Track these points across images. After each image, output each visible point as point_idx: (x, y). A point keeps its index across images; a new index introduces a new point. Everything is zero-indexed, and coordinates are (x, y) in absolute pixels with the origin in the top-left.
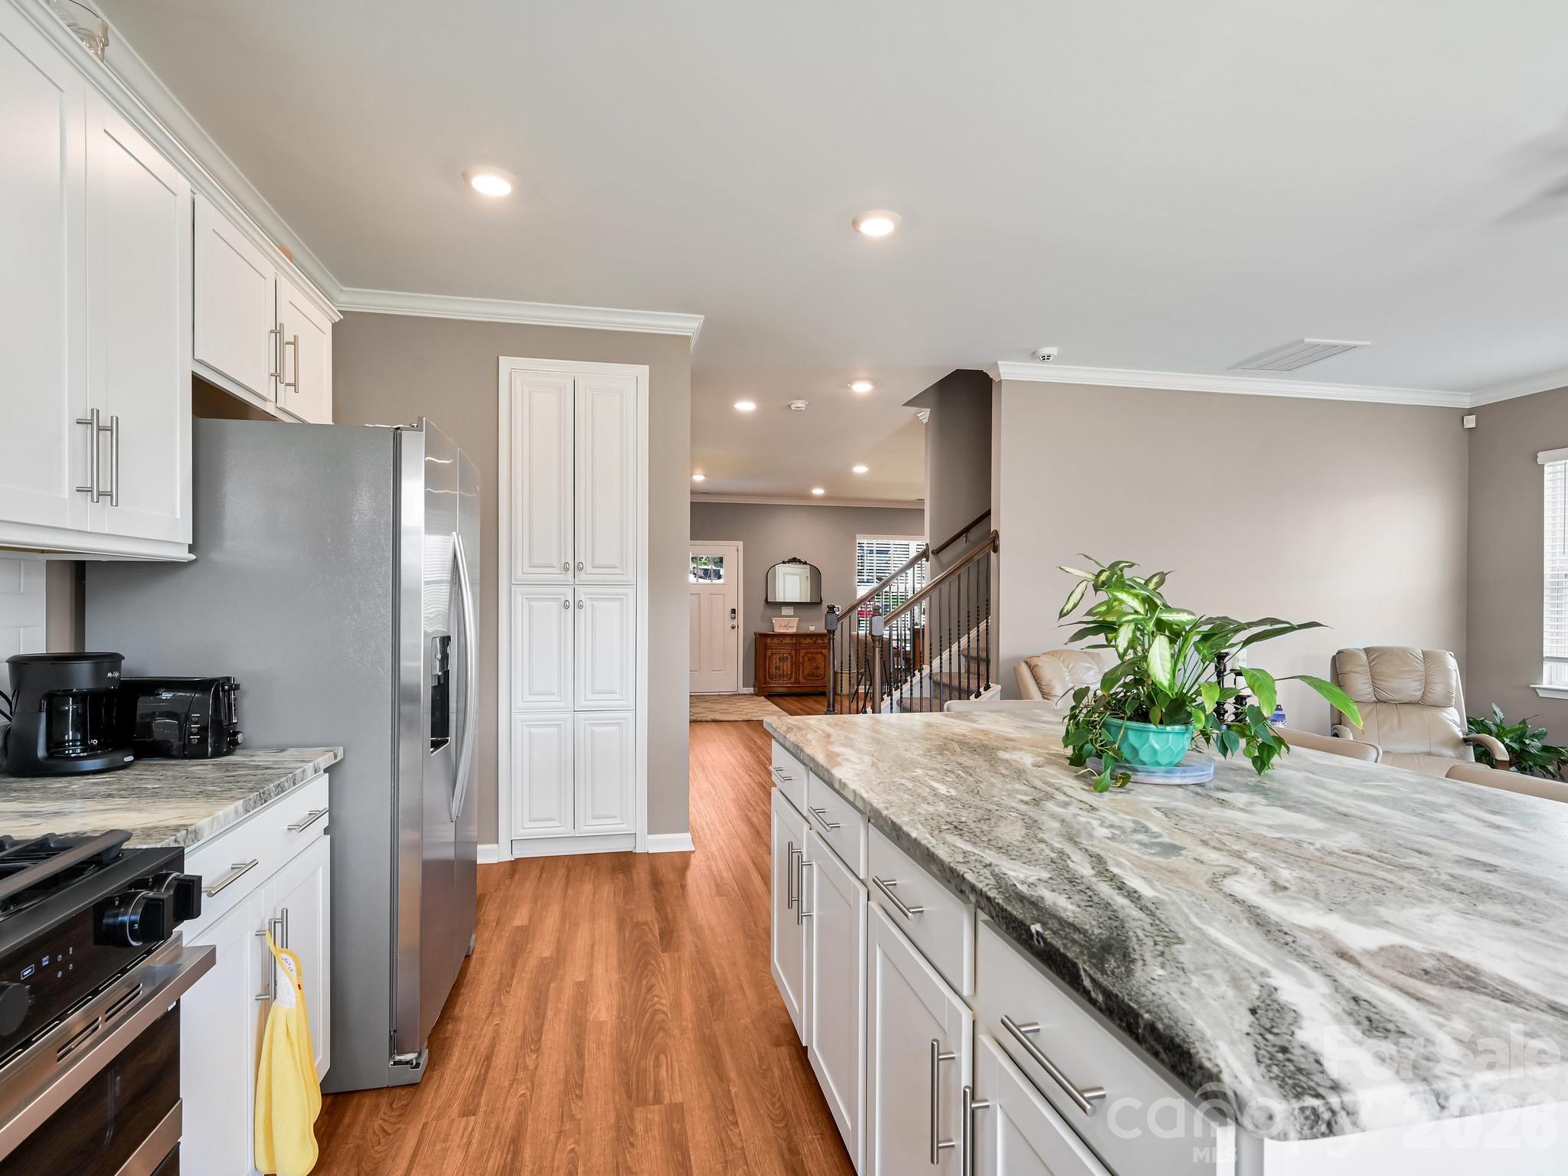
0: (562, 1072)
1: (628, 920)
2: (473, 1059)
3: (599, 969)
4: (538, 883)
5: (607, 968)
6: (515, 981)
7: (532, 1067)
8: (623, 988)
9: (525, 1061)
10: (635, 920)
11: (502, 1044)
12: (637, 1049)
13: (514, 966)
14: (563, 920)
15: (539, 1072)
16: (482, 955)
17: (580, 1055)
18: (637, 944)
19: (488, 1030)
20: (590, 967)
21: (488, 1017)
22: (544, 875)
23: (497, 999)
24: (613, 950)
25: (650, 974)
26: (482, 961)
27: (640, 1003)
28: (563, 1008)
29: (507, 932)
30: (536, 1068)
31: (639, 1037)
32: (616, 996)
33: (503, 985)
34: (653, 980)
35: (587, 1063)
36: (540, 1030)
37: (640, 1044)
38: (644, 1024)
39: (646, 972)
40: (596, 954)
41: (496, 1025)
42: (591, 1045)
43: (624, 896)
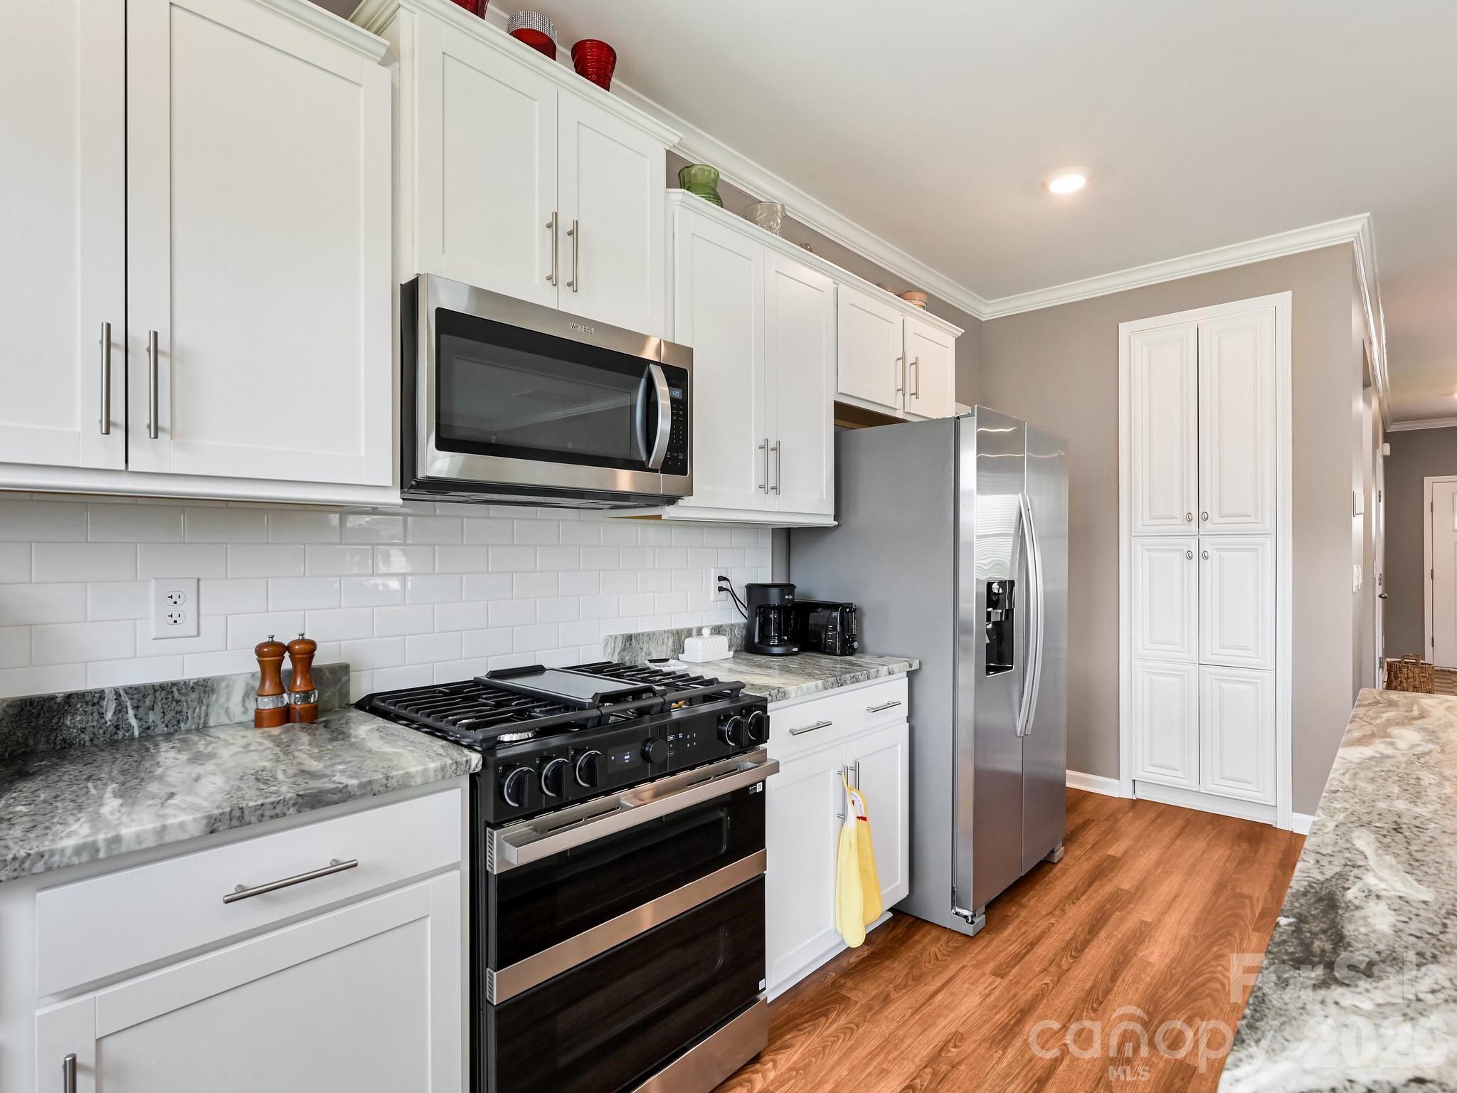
0: (1088, 985)
1: (1229, 888)
2: (1020, 939)
3: (1172, 919)
4: (1149, 826)
5: (1180, 921)
6: (1084, 897)
7: (1065, 968)
8: (1187, 945)
9: (1061, 960)
10: (1238, 890)
11: (1049, 939)
12: (1173, 1000)
13: (1090, 885)
14: (1158, 864)
15: (1070, 974)
16: (1067, 867)
17: (1113, 979)
18: (1228, 913)
19: (1043, 924)
20: (1164, 913)
21: (1047, 915)
22: (1158, 821)
23: (1061, 905)
24: (1196, 910)
25: (1226, 944)
26: (1064, 871)
27: (1200, 963)
28: (1117, 935)
29: (1097, 857)
30: (1068, 970)
31: (1181, 993)
32: (1177, 948)
33: (1073, 897)
34: (1227, 950)
35: (1116, 988)
36: (1086, 944)
37: (1179, 998)
38: (1193, 984)
39: (1223, 941)
40: (1176, 905)
41: (1051, 923)
42: (1128, 975)
43: (1239, 864)
